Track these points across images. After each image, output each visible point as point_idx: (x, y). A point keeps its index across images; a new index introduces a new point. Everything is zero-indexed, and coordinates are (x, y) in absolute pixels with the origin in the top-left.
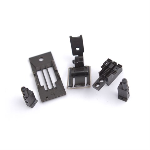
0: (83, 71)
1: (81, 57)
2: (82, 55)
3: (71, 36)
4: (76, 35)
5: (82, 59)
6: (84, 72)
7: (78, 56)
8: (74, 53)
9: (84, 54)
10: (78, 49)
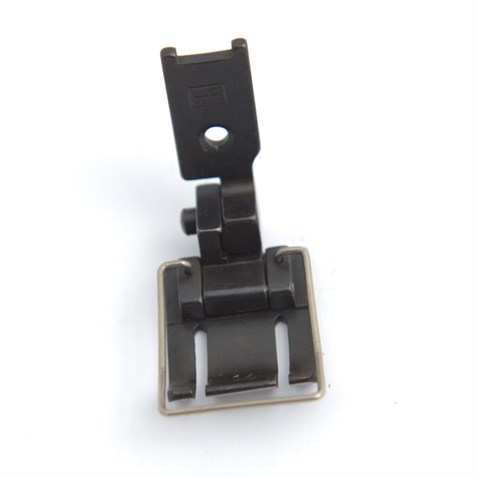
0: (259, 283)
1: (237, 189)
2: (248, 177)
3: (173, 50)
4: (202, 40)
5: (248, 203)
6: (265, 289)
7: (216, 181)
8: (193, 160)
9: (259, 166)
10: (216, 134)
